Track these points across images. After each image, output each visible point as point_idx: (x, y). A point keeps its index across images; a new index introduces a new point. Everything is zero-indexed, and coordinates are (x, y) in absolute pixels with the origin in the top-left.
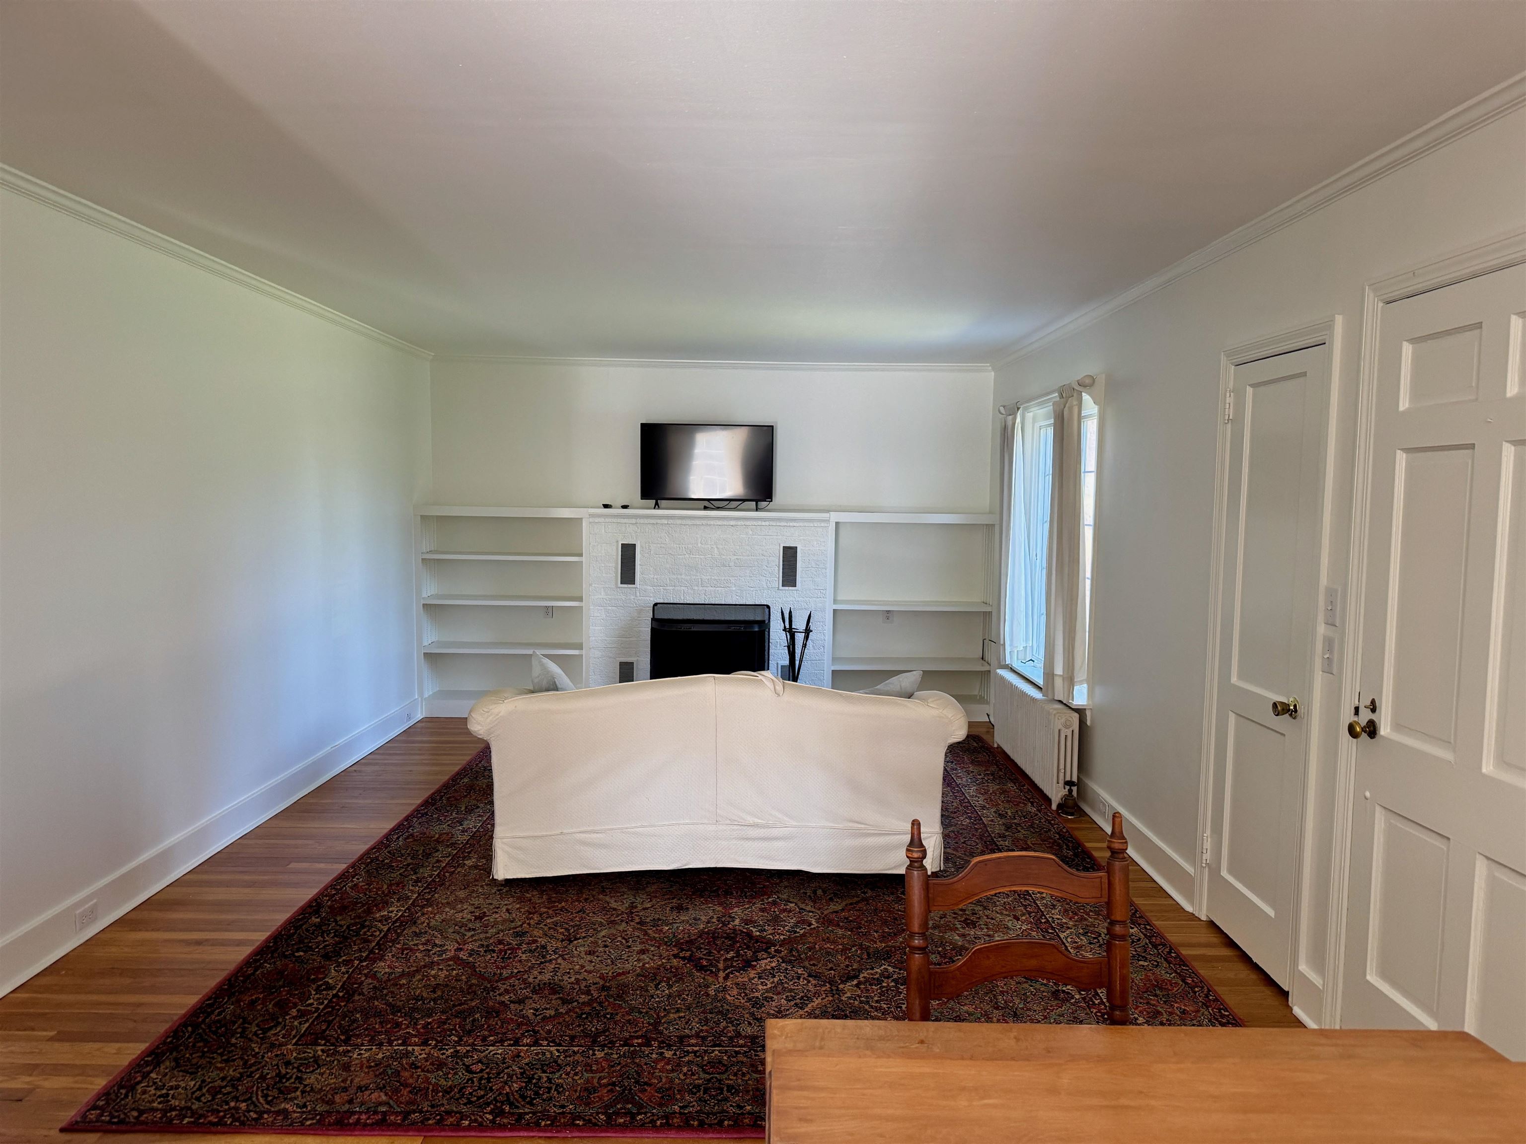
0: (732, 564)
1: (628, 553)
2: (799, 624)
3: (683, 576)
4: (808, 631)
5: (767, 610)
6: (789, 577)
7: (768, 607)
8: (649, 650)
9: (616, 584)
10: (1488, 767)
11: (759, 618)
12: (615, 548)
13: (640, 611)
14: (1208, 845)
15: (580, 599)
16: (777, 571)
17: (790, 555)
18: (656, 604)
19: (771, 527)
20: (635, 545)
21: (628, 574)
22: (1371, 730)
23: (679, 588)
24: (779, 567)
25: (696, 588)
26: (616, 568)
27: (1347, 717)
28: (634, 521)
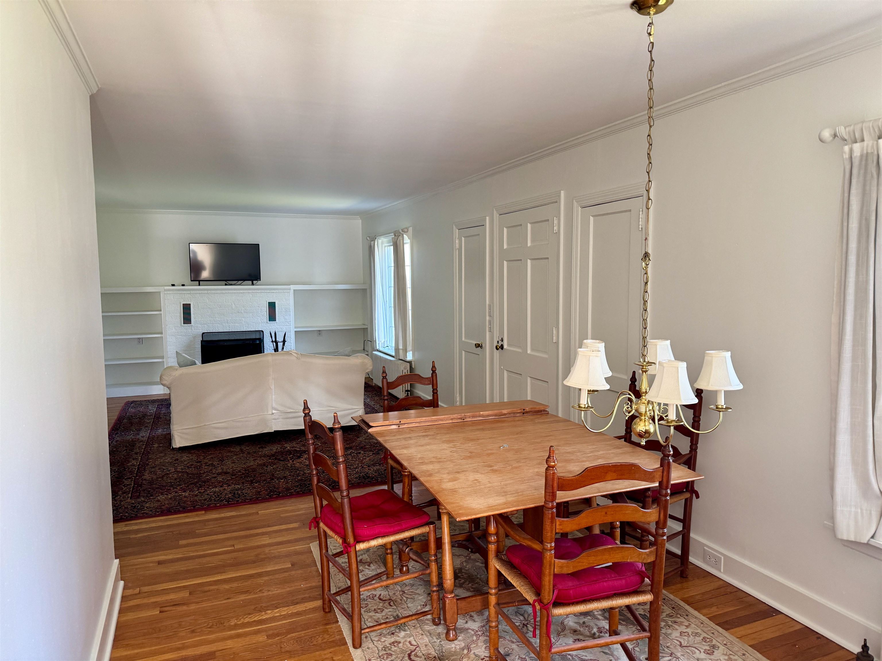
0: (243, 312)
1: (187, 308)
2: (280, 339)
3: (217, 319)
4: (284, 342)
5: (262, 333)
6: (272, 317)
7: (262, 331)
8: (201, 356)
9: (181, 325)
10: (529, 352)
11: (258, 337)
12: (179, 306)
13: (194, 337)
14: (458, 399)
15: (162, 333)
16: (266, 314)
17: (272, 306)
18: (203, 333)
19: (262, 293)
20: (190, 304)
21: (187, 319)
22: (502, 347)
23: (215, 325)
24: (267, 312)
25: (224, 324)
26: (180, 316)
27: (495, 344)
28: (189, 292)
